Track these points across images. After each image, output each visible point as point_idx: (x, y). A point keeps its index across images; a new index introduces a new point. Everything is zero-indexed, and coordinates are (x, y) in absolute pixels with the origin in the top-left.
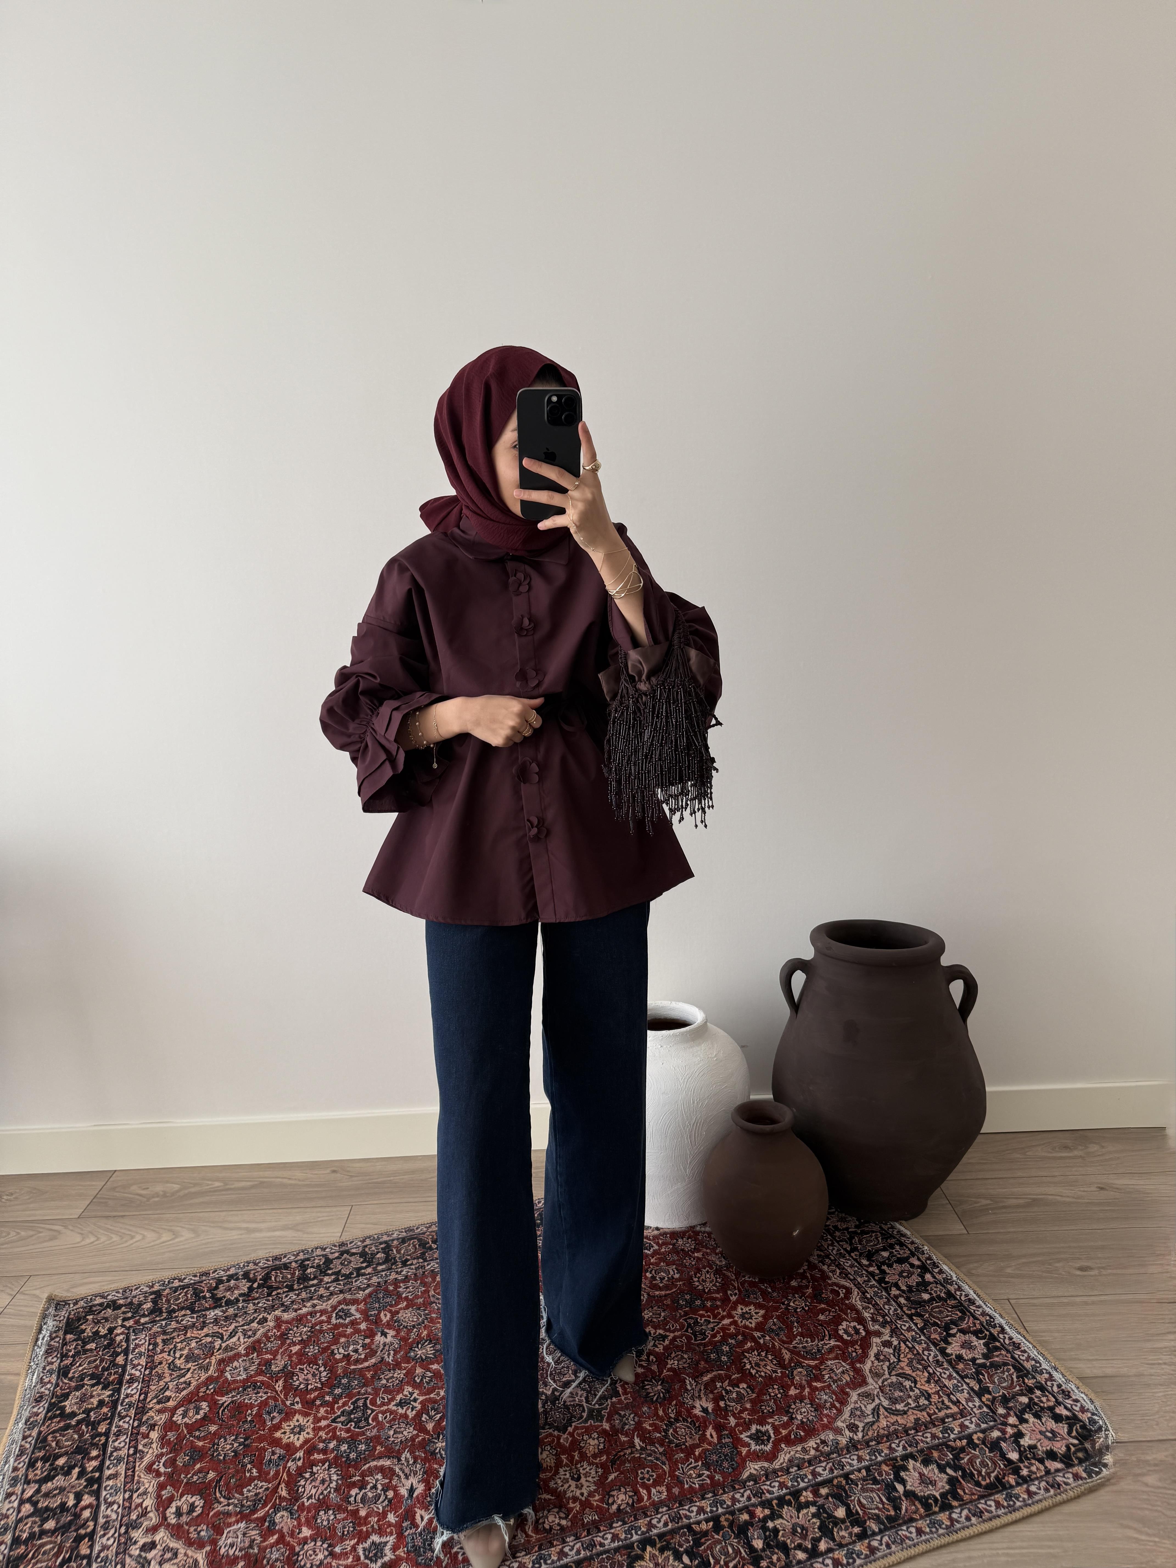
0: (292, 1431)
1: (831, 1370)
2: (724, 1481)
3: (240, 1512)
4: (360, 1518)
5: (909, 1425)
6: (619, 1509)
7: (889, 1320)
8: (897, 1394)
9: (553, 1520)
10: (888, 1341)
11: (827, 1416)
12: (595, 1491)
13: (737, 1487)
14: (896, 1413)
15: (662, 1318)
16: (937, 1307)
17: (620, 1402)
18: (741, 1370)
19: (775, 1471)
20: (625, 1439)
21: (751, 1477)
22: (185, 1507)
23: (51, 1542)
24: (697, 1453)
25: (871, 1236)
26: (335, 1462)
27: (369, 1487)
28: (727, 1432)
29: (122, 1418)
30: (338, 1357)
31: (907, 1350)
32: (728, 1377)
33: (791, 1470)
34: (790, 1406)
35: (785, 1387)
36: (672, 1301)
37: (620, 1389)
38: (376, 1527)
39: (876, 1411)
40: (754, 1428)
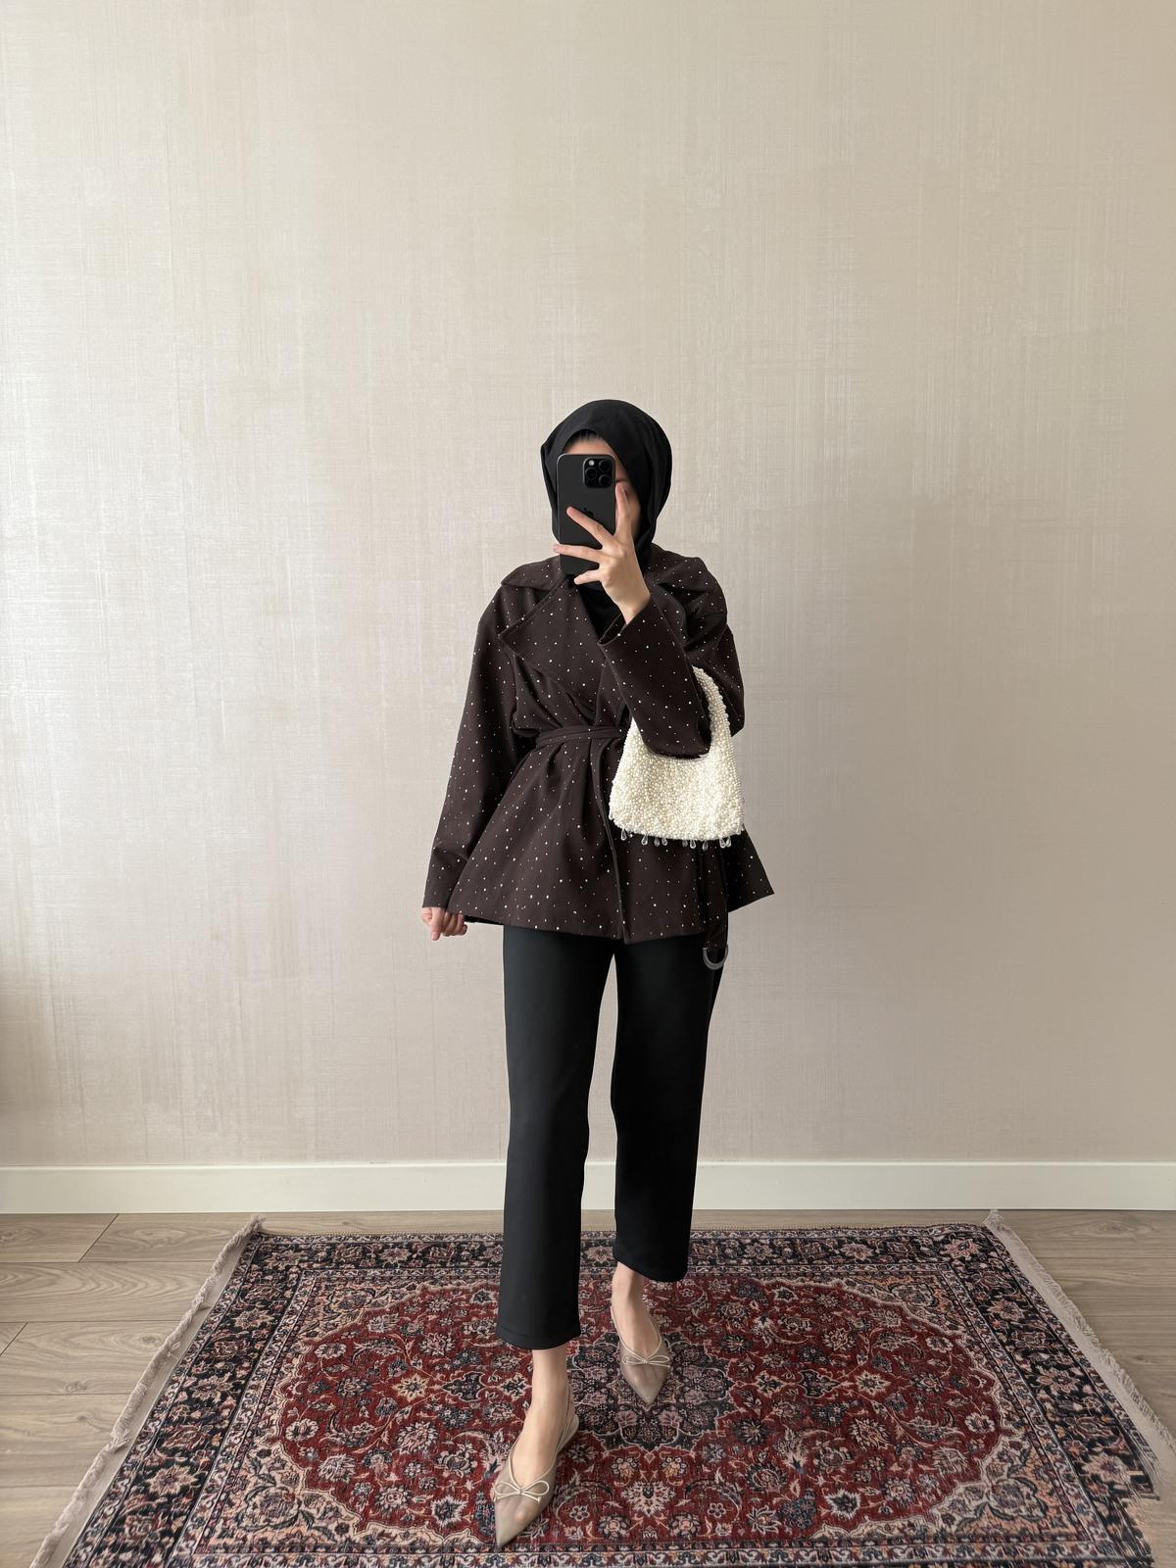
0: (408, 1388)
1: (944, 1456)
2: (793, 1536)
3: (345, 1446)
4: (442, 1478)
5: (1014, 1532)
6: (680, 1535)
7: (1026, 1421)
8: (1010, 1498)
9: (613, 1526)
10: (1018, 1443)
11: (923, 1500)
12: (663, 1511)
13: (805, 1544)
14: (1004, 1516)
15: (780, 1366)
16: (1088, 1421)
17: (714, 1435)
18: (847, 1435)
19: (849, 1540)
20: (707, 1471)
21: (825, 1541)
22: (302, 1428)
23: (193, 1429)
24: (774, 1502)
25: (1034, 1335)
26: (436, 1425)
27: (458, 1453)
28: (811, 1490)
29: (275, 1341)
30: (466, 1332)
31: (1037, 1457)
32: (831, 1438)
33: (867, 1543)
34: (886, 1482)
35: (887, 1462)
36: (796, 1353)
37: (717, 1423)
38: (453, 1489)
39: (980, 1510)
40: (841, 1493)
